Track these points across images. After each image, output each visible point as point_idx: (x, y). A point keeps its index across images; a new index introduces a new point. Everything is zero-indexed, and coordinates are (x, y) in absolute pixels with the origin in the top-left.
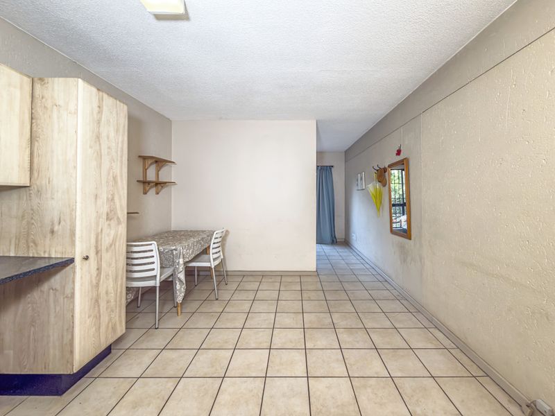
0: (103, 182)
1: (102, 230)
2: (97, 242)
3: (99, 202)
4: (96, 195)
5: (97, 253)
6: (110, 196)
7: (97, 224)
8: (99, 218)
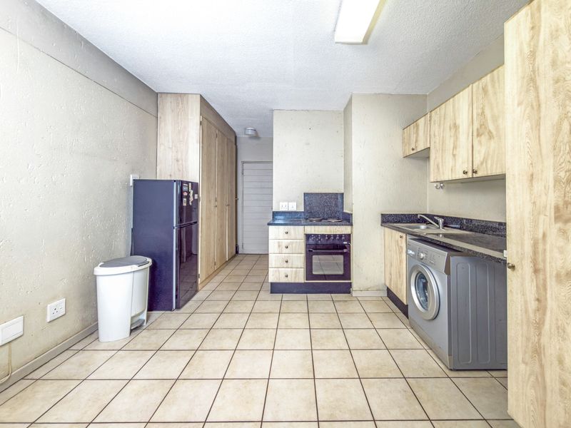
0: (544, 151)
1: (544, 235)
2: (535, 252)
3: (538, 186)
4: (532, 175)
5: (536, 271)
6: (562, 174)
7: (535, 224)
8: (539, 214)
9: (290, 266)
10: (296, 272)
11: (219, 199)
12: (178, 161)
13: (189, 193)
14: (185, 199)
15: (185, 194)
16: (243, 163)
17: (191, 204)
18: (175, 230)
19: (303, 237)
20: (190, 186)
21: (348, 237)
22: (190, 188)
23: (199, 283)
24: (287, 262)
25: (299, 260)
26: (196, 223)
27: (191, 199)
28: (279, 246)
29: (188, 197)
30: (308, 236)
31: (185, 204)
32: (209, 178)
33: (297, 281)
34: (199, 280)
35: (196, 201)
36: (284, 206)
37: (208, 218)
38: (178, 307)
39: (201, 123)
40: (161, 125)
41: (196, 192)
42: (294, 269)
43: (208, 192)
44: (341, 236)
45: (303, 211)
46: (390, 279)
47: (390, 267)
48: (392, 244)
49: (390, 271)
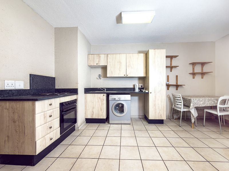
24: (51, 127)
25: (57, 122)
42: (55, 131)
45: (29, 88)
46: (92, 114)
47: (92, 109)
48: (95, 99)
49: (92, 111)
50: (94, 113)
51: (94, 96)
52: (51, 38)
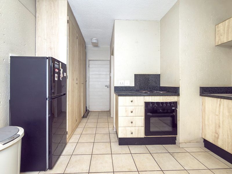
9: (134, 126)
10: (138, 130)
11: (78, 79)
12: (51, 49)
13: (60, 70)
14: (56, 75)
15: (57, 70)
16: (89, 60)
17: (61, 79)
18: (47, 101)
19: (143, 104)
20: (60, 65)
21: (175, 104)
22: (60, 67)
23: (67, 138)
24: (132, 123)
25: (140, 121)
26: (65, 94)
27: (62, 75)
28: (126, 111)
29: (59, 73)
30: (147, 104)
31: (56, 79)
32: (73, 64)
33: (139, 137)
34: (67, 135)
35: (65, 78)
36: (122, 83)
37: (73, 91)
38: (51, 168)
39: (68, 22)
40: (39, 23)
41: (65, 71)
42: (137, 128)
43: (73, 73)
44: (170, 103)
45: (134, 86)
46: (215, 136)
47: (216, 127)
48: (221, 110)
49: (216, 131)
50: (220, 137)
51: (219, 103)
52: (156, 34)
